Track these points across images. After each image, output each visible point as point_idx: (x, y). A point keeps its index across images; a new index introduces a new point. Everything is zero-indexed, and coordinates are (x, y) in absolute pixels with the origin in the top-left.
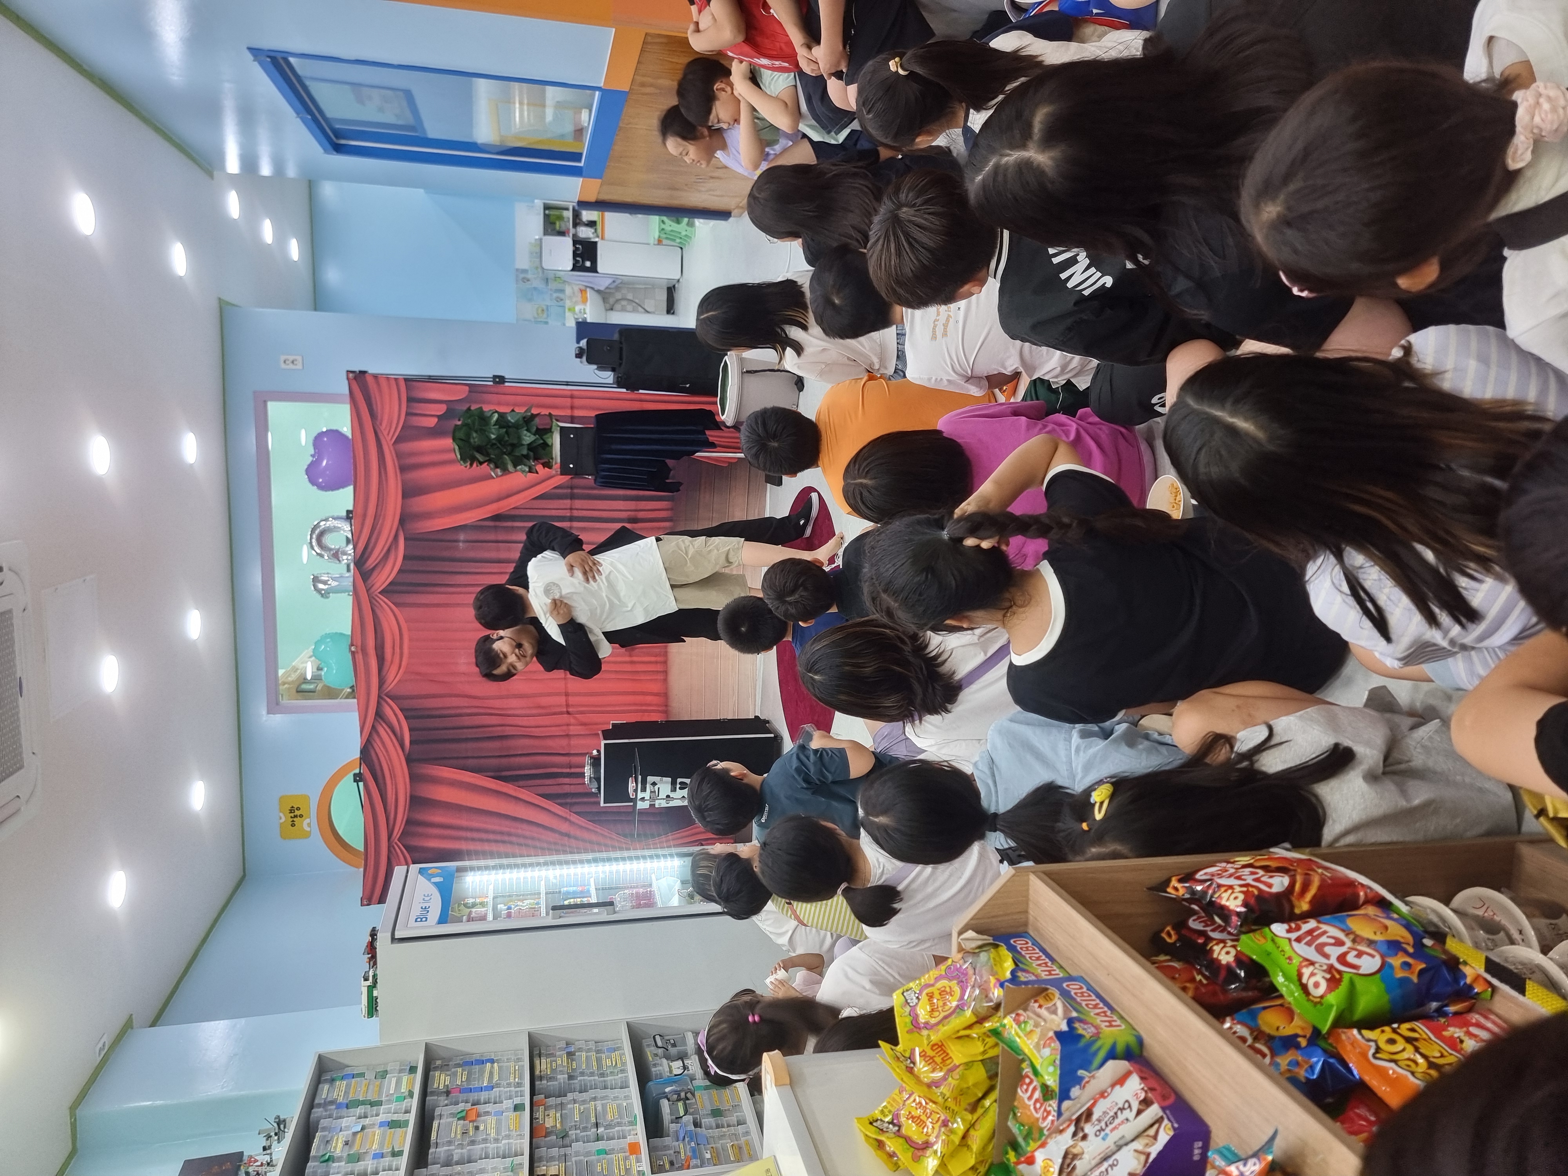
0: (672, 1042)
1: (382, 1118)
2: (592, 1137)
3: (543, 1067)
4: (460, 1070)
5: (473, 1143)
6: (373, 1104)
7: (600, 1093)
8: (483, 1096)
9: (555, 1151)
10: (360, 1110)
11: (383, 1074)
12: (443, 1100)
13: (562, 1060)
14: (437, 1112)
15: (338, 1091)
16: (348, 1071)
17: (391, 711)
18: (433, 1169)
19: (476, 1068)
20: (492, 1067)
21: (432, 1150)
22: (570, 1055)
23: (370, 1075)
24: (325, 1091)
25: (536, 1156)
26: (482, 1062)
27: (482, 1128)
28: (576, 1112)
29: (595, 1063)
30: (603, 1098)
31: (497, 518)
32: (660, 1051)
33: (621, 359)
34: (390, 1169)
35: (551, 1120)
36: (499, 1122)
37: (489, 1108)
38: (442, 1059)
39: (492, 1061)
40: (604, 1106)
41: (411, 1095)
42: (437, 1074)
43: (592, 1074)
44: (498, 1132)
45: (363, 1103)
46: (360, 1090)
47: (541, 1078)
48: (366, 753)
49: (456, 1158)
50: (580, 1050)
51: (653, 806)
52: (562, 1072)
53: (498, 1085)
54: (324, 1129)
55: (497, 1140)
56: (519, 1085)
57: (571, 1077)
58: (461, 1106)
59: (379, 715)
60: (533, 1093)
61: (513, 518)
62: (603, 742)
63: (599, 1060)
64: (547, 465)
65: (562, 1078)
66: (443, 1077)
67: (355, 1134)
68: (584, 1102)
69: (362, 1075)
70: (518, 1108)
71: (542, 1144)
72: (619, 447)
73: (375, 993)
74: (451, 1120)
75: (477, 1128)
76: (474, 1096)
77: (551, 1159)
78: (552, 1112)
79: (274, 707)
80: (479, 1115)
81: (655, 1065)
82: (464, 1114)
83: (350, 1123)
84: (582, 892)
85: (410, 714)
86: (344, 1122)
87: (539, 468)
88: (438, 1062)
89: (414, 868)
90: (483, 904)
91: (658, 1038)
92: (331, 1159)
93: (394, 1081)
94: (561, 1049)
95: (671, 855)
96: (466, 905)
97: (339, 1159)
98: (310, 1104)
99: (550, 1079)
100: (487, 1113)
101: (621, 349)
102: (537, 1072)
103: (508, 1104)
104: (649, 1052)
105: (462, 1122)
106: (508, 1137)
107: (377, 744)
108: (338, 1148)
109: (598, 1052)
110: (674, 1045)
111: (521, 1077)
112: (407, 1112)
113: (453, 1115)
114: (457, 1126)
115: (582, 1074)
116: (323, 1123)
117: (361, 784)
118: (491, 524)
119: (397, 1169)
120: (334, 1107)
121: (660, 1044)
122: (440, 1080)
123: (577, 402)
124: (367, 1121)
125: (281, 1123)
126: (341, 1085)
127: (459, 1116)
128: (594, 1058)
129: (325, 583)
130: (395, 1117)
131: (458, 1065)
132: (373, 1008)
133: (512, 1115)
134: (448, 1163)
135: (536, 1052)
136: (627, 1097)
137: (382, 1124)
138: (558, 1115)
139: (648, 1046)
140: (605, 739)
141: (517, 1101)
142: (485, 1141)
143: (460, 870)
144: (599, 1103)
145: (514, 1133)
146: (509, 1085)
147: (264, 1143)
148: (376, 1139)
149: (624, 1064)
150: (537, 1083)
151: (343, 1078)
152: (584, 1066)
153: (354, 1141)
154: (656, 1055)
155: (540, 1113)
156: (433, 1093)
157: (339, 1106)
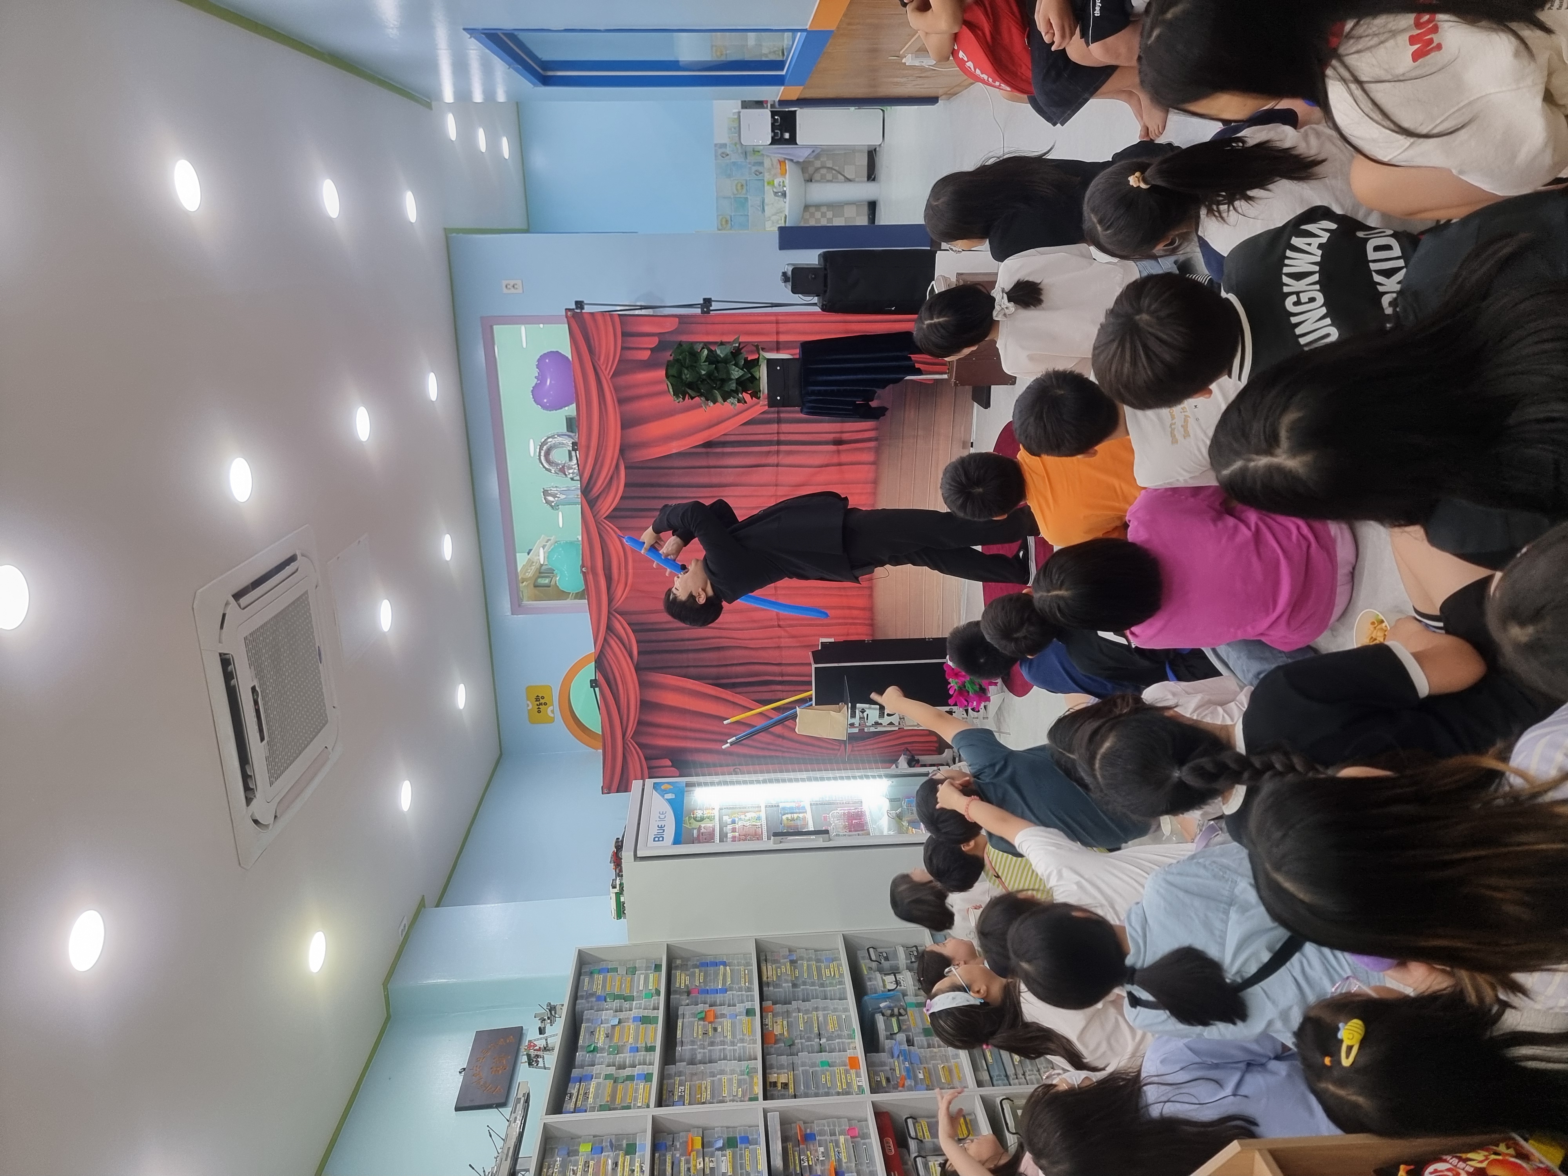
0: (885, 955)
1: (635, 1013)
2: (816, 1048)
3: (770, 973)
4: (697, 970)
5: (712, 1044)
6: (626, 999)
7: (821, 1003)
8: (719, 998)
9: (784, 1059)
10: (616, 1003)
11: (632, 971)
12: (685, 1000)
13: (786, 968)
14: (680, 1013)
15: (596, 984)
16: (603, 965)
17: (621, 626)
18: (681, 1066)
19: (711, 970)
20: (725, 969)
21: (679, 1048)
22: (793, 962)
23: (622, 971)
24: (586, 984)
25: (768, 1063)
26: (716, 964)
27: (719, 1030)
28: (801, 1020)
29: (815, 973)
30: (824, 1009)
31: (709, 444)
32: (874, 965)
33: (826, 285)
34: (645, 1064)
35: (778, 1028)
36: (733, 1025)
37: (725, 1010)
38: (682, 958)
39: (725, 964)
40: (825, 1017)
41: (658, 993)
42: (678, 973)
43: (813, 984)
44: (734, 1035)
45: (616, 997)
46: (615, 984)
47: (768, 984)
48: (600, 662)
49: (699, 1057)
50: (802, 959)
51: (861, 730)
52: (786, 981)
53: (731, 989)
54: (588, 1021)
55: (733, 1044)
56: (749, 989)
57: (794, 985)
58: (701, 1007)
59: (609, 628)
60: (762, 999)
61: (724, 444)
62: (814, 666)
63: (819, 969)
64: (755, 394)
65: (787, 986)
66: (683, 977)
67: (613, 1026)
68: (807, 1012)
69: (615, 970)
70: (749, 1012)
71: (773, 1050)
72: (825, 378)
73: (622, 899)
74: (693, 1019)
75: (715, 1029)
76: (710, 998)
77: (781, 1067)
78: (779, 1019)
79: (517, 607)
80: (716, 1017)
81: (870, 979)
82: (703, 1015)
83: (608, 1017)
84: (798, 808)
85: (638, 628)
86: (604, 1015)
87: (747, 397)
88: (679, 962)
89: (650, 782)
90: (711, 819)
91: (871, 950)
92: (595, 1050)
93: (642, 977)
94: (784, 957)
95: (880, 776)
96: (695, 819)
97: (602, 1050)
98: (575, 997)
99: (777, 986)
100: (723, 1016)
101: (826, 276)
102: (765, 979)
103: (741, 1008)
104: (865, 965)
105: (702, 1023)
106: (742, 1041)
107: (608, 652)
108: (601, 1040)
109: (818, 961)
110: (887, 959)
111: (751, 982)
112: (656, 1008)
113: (694, 1015)
114: (699, 1028)
115: (804, 983)
116: (587, 1014)
117: (597, 689)
118: (703, 450)
119: (651, 1064)
120: (594, 999)
121: (873, 958)
122: (682, 980)
123: (782, 328)
124: (622, 1015)
125: (552, 1009)
126: (599, 978)
127: (700, 1016)
128: (814, 967)
129: (554, 496)
130: (646, 1013)
131: (695, 966)
132: (620, 911)
133: (744, 1018)
134: (692, 1062)
135: (763, 958)
136: (846, 1010)
137: (635, 1019)
138: (785, 1023)
139: (863, 958)
140: (816, 663)
141: (748, 1005)
142: (723, 1043)
143: (689, 785)
144: (820, 1013)
145: (746, 1037)
146: (740, 989)
147: (539, 1024)
148: (630, 1034)
149: (841, 975)
150: (765, 989)
151: (600, 972)
152: (806, 976)
153: (613, 1034)
154: (870, 969)
155: (769, 1021)
156: (676, 992)
157: (599, 998)
